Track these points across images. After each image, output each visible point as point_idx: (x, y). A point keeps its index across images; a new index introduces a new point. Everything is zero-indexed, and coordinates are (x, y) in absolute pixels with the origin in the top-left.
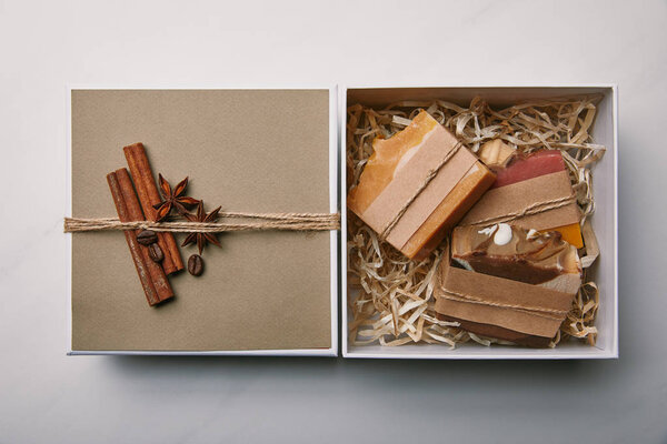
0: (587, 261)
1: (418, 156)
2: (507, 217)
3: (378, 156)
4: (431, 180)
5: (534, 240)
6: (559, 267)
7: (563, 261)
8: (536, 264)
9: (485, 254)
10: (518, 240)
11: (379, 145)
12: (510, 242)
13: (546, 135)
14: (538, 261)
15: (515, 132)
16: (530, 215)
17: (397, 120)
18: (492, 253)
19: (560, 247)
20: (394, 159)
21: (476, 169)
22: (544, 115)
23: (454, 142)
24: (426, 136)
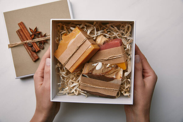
0: (126, 74)
1: (74, 42)
2: (103, 60)
3: (63, 41)
4: (78, 49)
5: (109, 67)
6: (114, 77)
7: (117, 75)
8: (107, 76)
9: (92, 73)
10: (103, 68)
11: (63, 37)
12: (101, 69)
13: (118, 33)
14: (108, 75)
15: (108, 32)
16: (110, 59)
17: (72, 28)
18: (94, 73)
19: (116, 70)
20: (67, 42)
21: (91, 47)
22: (116, 28)
23: (85, 38)
24: (77, 36)
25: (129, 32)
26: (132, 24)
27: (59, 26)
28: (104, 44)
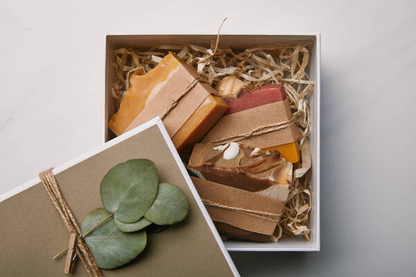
0: (300, 173)
1: (164, 90)
2: (238, 137)
3: (134, 89)
4: (172, 109)
5: (257, 156)
6: (271, 179)
7: (277, 174)
8: (253, 176)
9: (213, 166)
10: (242, 156)
11: (135, 80)
12: (236, 158)
13: (276, 72)
14: (255, 173)
15: (248, 70)
16: (256, 136)
17: (155, 59)
18: (218, 166)
19: (276, 163)
20: (145, 92)
21: (208, 101)
22: (269, 56)
23: (192, 79)
24: (171, 75)
25: (302, 69)
27: (120, 55)
28: (239, 95)
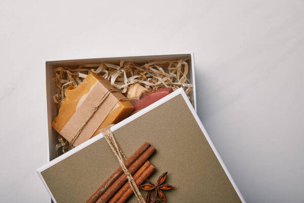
1: (88, 99)
3: (67, 99)
4: (95, 112)
11: (68, 92)
13: (165, 79)
15: (148, 78)
17: (81, 75)
20: (75, 101)
21: (118, 105)
22: (161, 69)
23: (106, 90)
24: (92, 88)
25: (185, 75)
26: (187, 59)
27: (58, 72)
28: (141, 98)
